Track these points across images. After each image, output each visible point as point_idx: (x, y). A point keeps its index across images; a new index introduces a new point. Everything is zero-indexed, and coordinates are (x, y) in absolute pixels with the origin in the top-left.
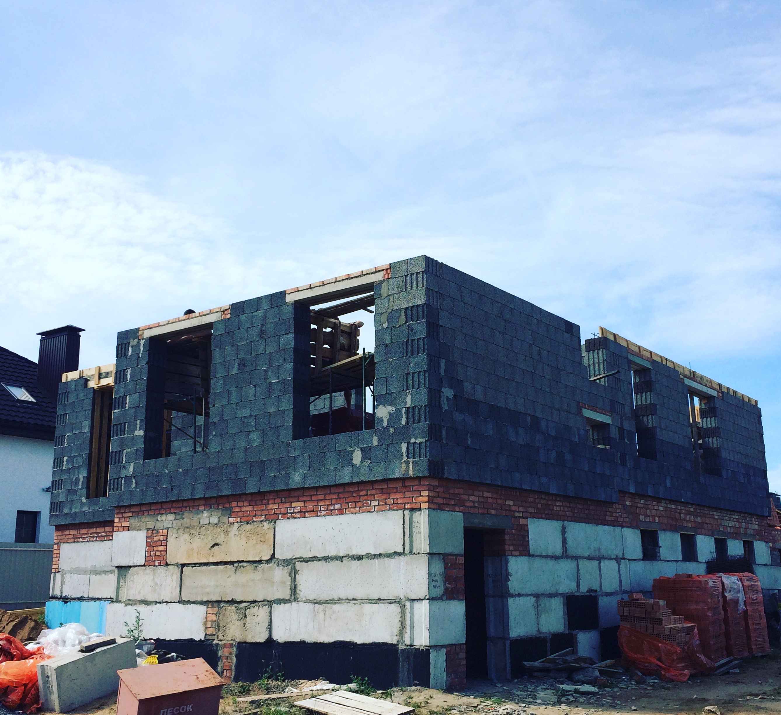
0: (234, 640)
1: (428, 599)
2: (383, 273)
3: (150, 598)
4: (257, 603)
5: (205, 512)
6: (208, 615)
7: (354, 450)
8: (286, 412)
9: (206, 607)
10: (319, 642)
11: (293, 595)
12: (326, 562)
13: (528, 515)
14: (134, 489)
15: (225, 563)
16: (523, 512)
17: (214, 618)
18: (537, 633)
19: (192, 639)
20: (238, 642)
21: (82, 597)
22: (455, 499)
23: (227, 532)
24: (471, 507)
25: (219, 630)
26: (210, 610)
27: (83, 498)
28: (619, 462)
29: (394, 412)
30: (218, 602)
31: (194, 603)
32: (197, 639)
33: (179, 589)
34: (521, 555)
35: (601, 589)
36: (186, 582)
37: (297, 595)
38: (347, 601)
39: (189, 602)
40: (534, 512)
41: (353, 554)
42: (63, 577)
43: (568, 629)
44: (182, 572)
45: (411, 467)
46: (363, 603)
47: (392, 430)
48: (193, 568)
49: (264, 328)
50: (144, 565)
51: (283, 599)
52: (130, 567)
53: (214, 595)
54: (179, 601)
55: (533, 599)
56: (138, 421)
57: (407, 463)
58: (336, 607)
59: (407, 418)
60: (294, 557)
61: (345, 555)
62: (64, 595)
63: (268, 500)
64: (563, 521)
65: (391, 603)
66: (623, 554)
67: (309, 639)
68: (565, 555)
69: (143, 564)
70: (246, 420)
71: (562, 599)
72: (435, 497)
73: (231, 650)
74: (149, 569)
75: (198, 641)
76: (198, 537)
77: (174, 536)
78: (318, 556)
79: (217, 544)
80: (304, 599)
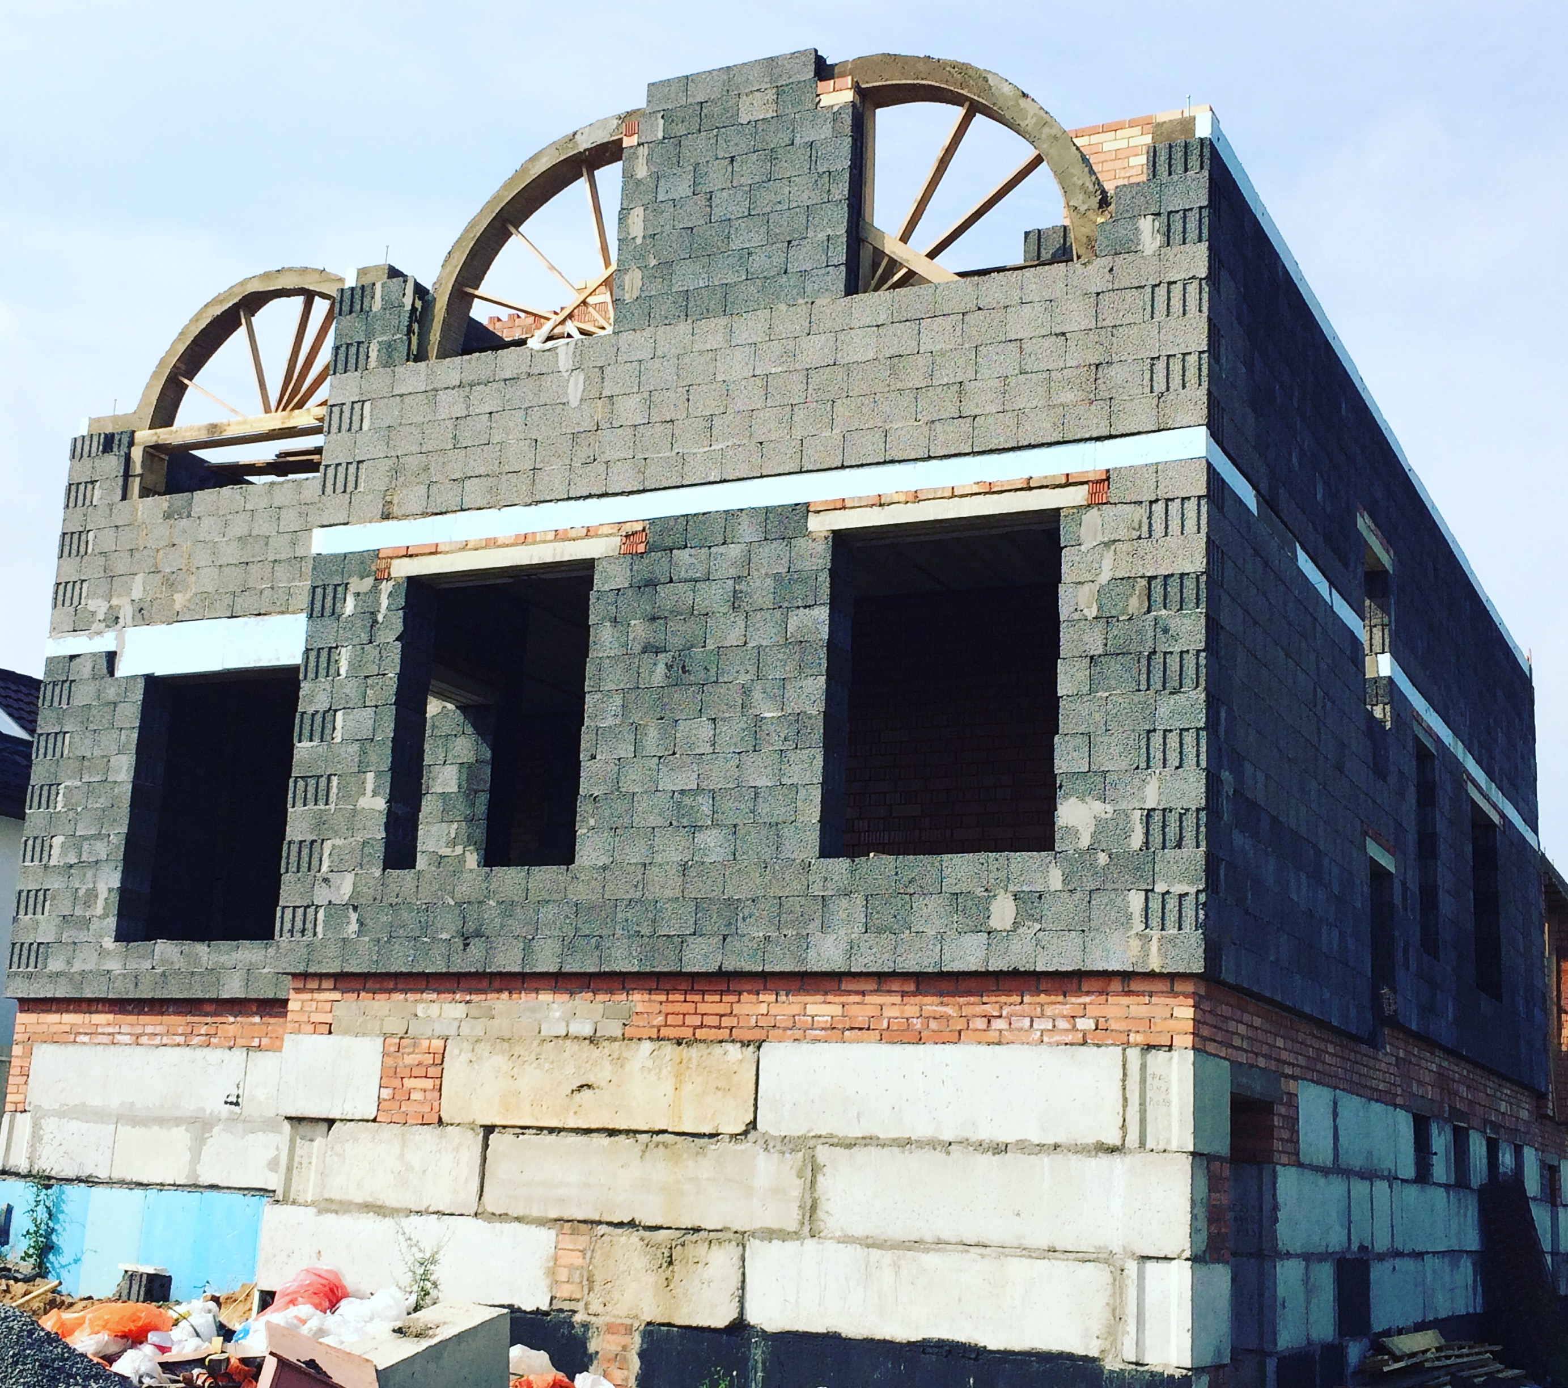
0: (636, 1317)
1: (1186, 1258)
2: (1086, 487)
3: (391, 1200)
4: (704, 1234)
5: (555, 1006)
6: (560, 1252)
7: (995, 895)
8: (802, 792)
9: (553, 1232)
10: (879, 1337)
11: (807, 1222)
12: (903, 1152)
13: (1298, 1072)
14: (354, 936)
15: (612, 1132)
16: (1293, 1065)
17: (577, 1260)
18: (1306, 1342)
20: (648, 1322)
21: (90, 1176)
22: (1221, 1029)
23: (619, 1061)
24: (1239, 1049)
25: (591, 1290)
26: (567, 1242)
27: (106, 939)
29: (1109, 816)
30: (591, 1223)
31: (520, 1219)
32: (529, 1307)
33: (476, 1184)
34: (1291, 1164)
35: (1373, 1243)
36: (498, 1172)
37: (819, 1223)
38: (961, 1247)
39: (504, 1217)
40: (1305, 1067)
41: (980, 1138)
44: (486, 1146)
45: (1154, 948)
46: (1007, 1256)
47: (1103, 858)
48: (517, 1135)
49: (742, 587)
50: (374, 1120)
51: (781, 1230)
52: (332, 1121)
53: (579, 1205)
54: (475, 1213)
55: (1303, 1264)
56: (370, 777)
57: (1144, 938)
58: (930, 1260)
59: (1147, 834)
60: (812, 1134)
61: (959, 1140)
62: (39, 1168)
63: (740, 992)
64: (1335, 1088)
65: (1084, 1260)
67: (853, 1328)
68: (1336, 1168)
69: (372, 1118)
70: (687, 801)
71: (1332, 1264)
72: (1202, 1022)
73: (625, 1340)
74: (388, 1132)
75: (533, 1312)
76: (534, 1065)
77: (465, 1057)
78: (881, 1137)
79: (589, 1086)
80: (838, 1234)
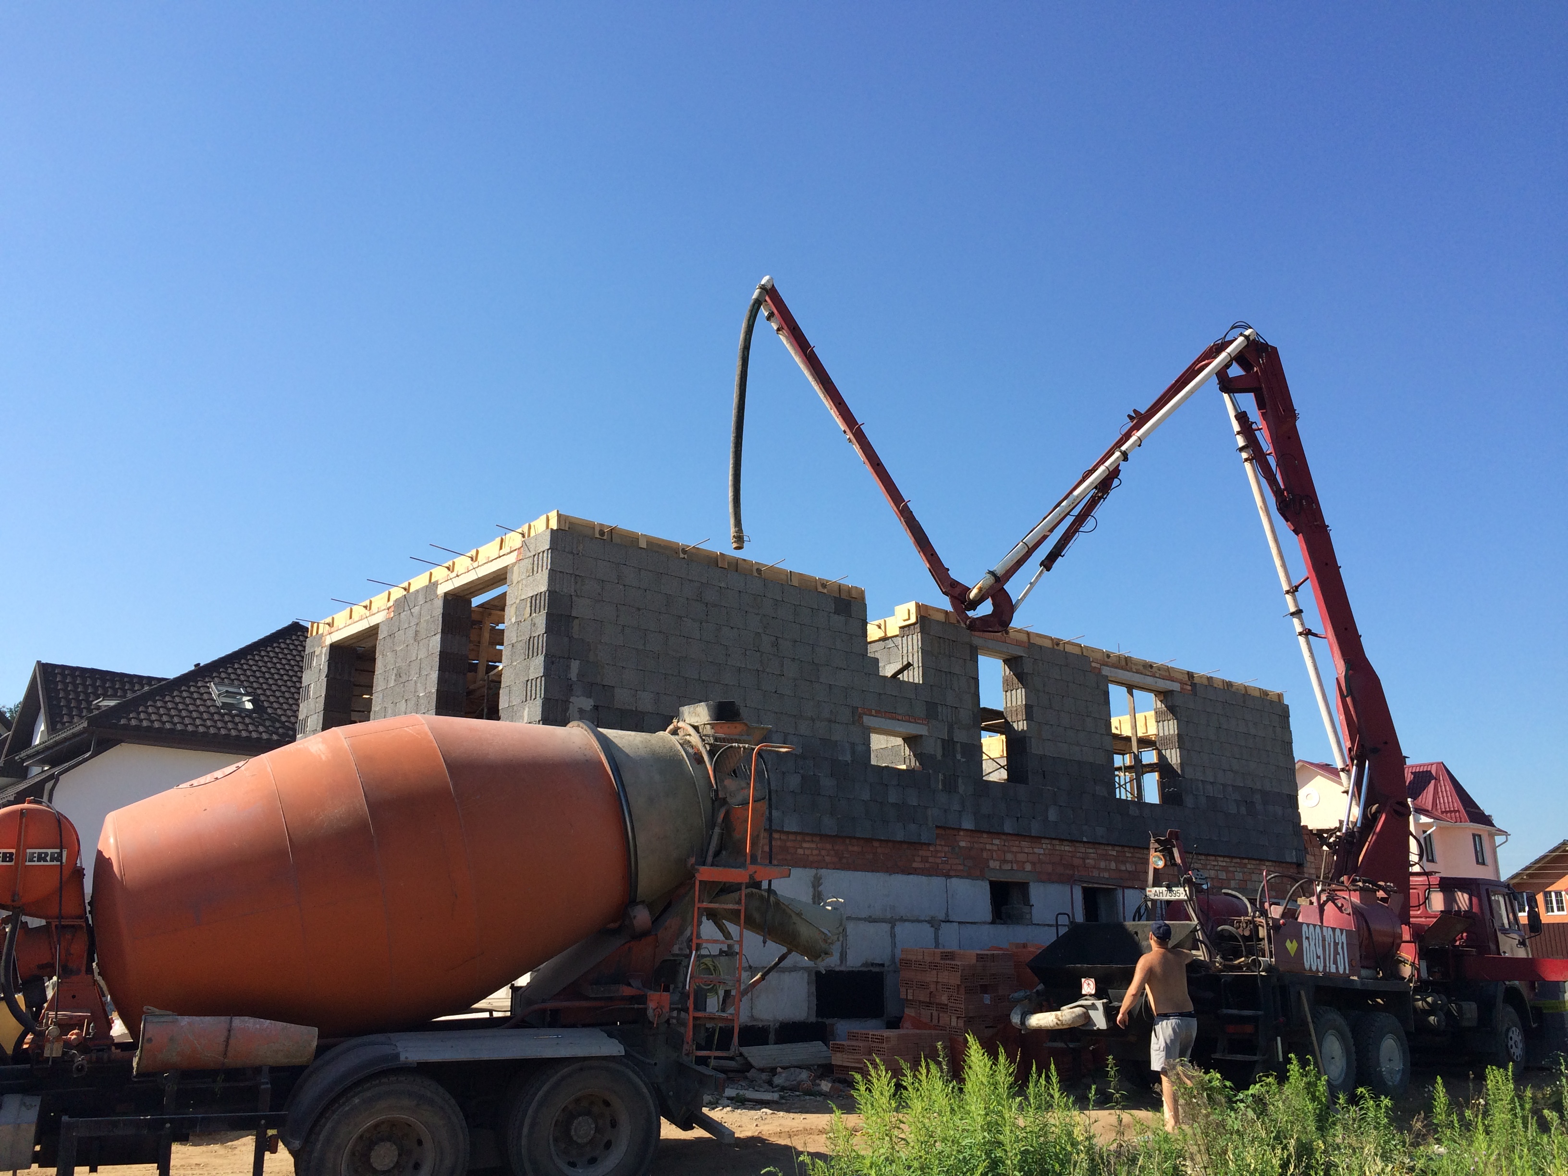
2: (516, 552)
18: (748, 1019)
28: (940, 787)
35: (893, 962)
43: (817, 1016)
49: (418, 628)
64: (817, 868)
66: (947, 915)
71: (806, 975)
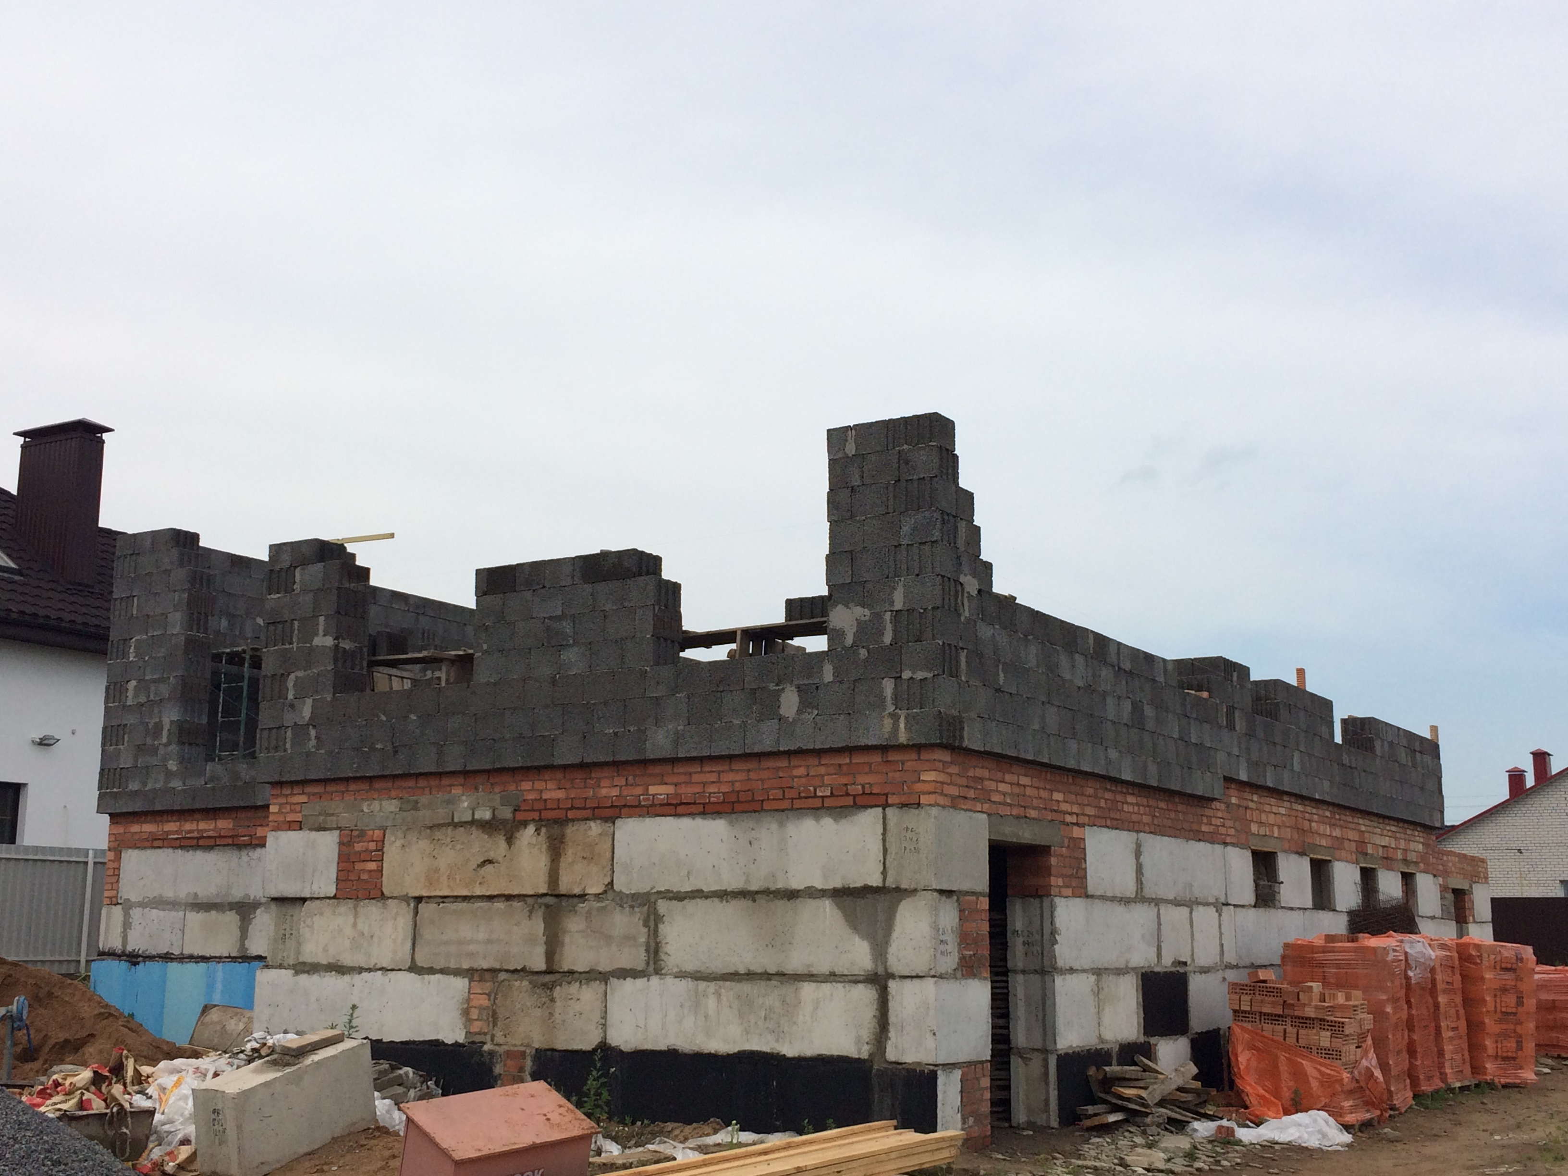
0: (528, 1046)
1: (934, 976)
3: (348, 960)
4: (576, 975)
5: (464, 798)
6: (472, 996)
7: (783, 689)
8: (640, 612)
9: (466, 980)
10: (706, 1051)
11: (651, 963)
12: (722, 902)
13: (1085, 820)
14: (313, 750)
15: (509, 898)
16: (1077, 815)
17: (484, 1001)
18: (1097, 1041)
19: (437, 1041)
20: (537, 1049)
21: (167, 953)
22: (976, 789)
23: (511, 839)
24: (1000, 803)
25: (495, 1025)
26: (477, 988)
27: (171, 762)
28: (1225, 722)
29: (867, 618)
30: (493, 971)
31: (443, 971)
32: (449, 1041)
33: (409, 944)
34: (1075, 896)
35: (1193, 960)
36: (428, 933)
37: (661, 963)
38: (766, 977)
39: (431, 971)
40: (1095, 816)
41: (778, 887)
42: (127, 915)
43: (1144, 1035)
44: (416, 912)
45: (902, 725)
46: (800, 982)
47: (863, 653)
48: (439, 904)
50: (335, 897)
51: (632, 969)
52: (304, 900)
53: (485, 958)
54: (409, 968)
55: (1093, 978)
56: (322, 619)
57: (895, 717)
58: (744, 989)
59: (895, 631)
60: (654, 891)
61: (762, 889)
62: (129, 949)
63: (599, 779)
64: (1138, 832)
65: (856, 982)
66: (1226, 896)
67: (686, 1046)
68: (1140, 898)
69: (332, 896)
70: (556, 625)
71: (1135, 977)
72: (945, 783)
73: (522, 1063)
74: (345, 908)
75: (452, 1045)
76: (450, 847)
77: (398, 843)
78: (705, 890)
79: (490, 862)
80: (675, 970)
